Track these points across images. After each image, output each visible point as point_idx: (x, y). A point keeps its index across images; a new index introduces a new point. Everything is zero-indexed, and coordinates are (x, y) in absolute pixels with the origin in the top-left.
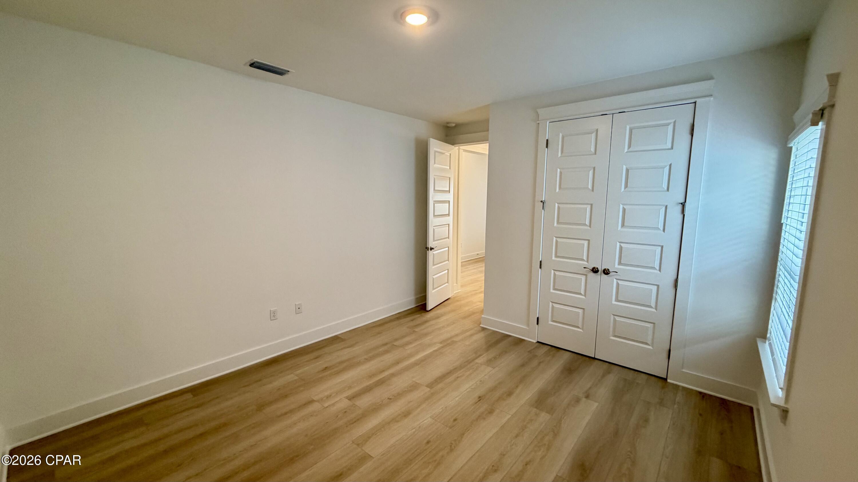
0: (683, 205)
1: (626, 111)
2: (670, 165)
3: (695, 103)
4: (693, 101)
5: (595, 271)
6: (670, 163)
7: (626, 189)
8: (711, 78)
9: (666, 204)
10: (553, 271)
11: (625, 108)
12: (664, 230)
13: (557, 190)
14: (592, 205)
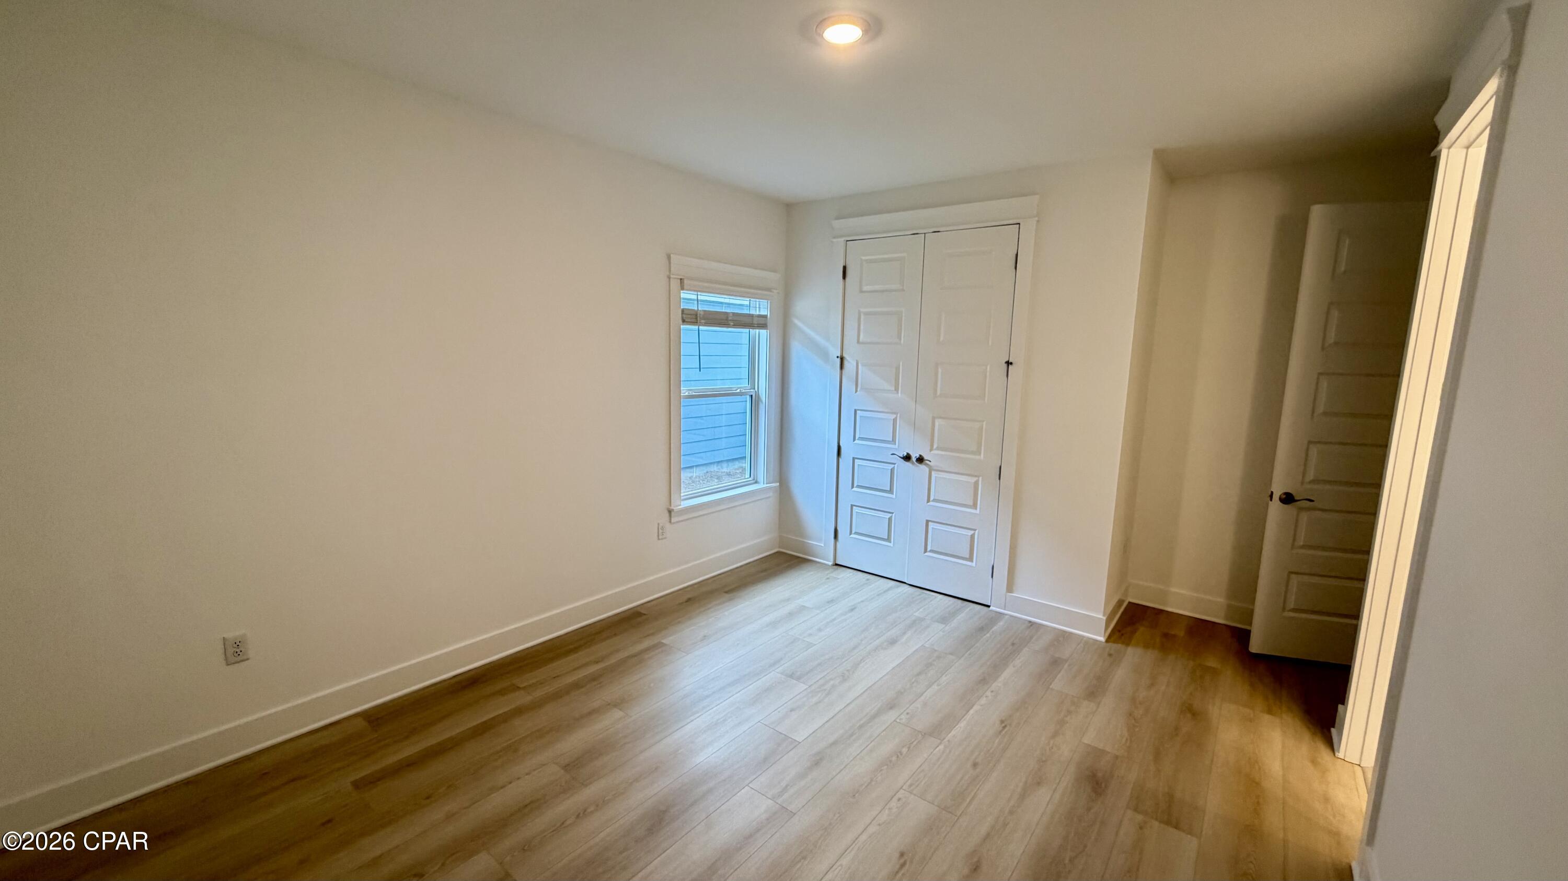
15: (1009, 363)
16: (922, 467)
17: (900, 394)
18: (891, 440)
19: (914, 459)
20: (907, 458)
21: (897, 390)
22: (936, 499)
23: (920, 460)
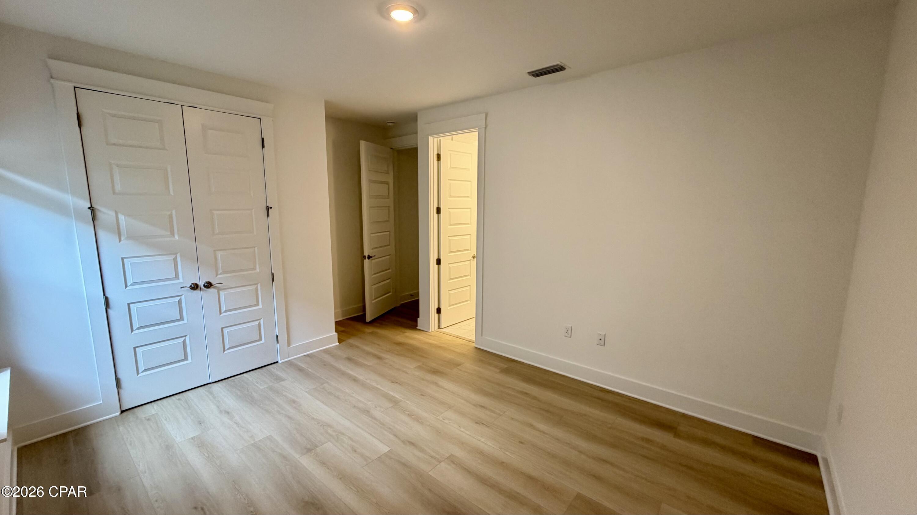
15: (268, 208)
16: (211, 290)
17: (176, 237)
18: (175, 277)
19: (202, 286)
20: (195, 287)
21: (173, 234)
22: (227, 310)
23: (209, 285)
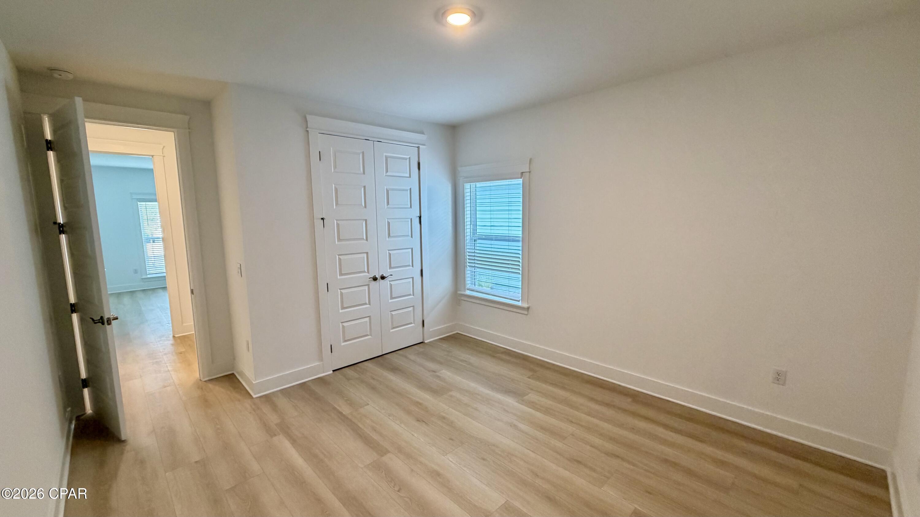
0: (420, 217)
1: (382, 141)
2: (410, 189)
3: (418, 147)
4: (417, 146)
5: (375, 279)
6: (410, 188)
7: (388, 206)
8: (423, 133)
9: (411, 218)
10: (339, 290)
11: (381, 139)
12: (412, 237)
13: (335, 207)
14: (366, 220)
